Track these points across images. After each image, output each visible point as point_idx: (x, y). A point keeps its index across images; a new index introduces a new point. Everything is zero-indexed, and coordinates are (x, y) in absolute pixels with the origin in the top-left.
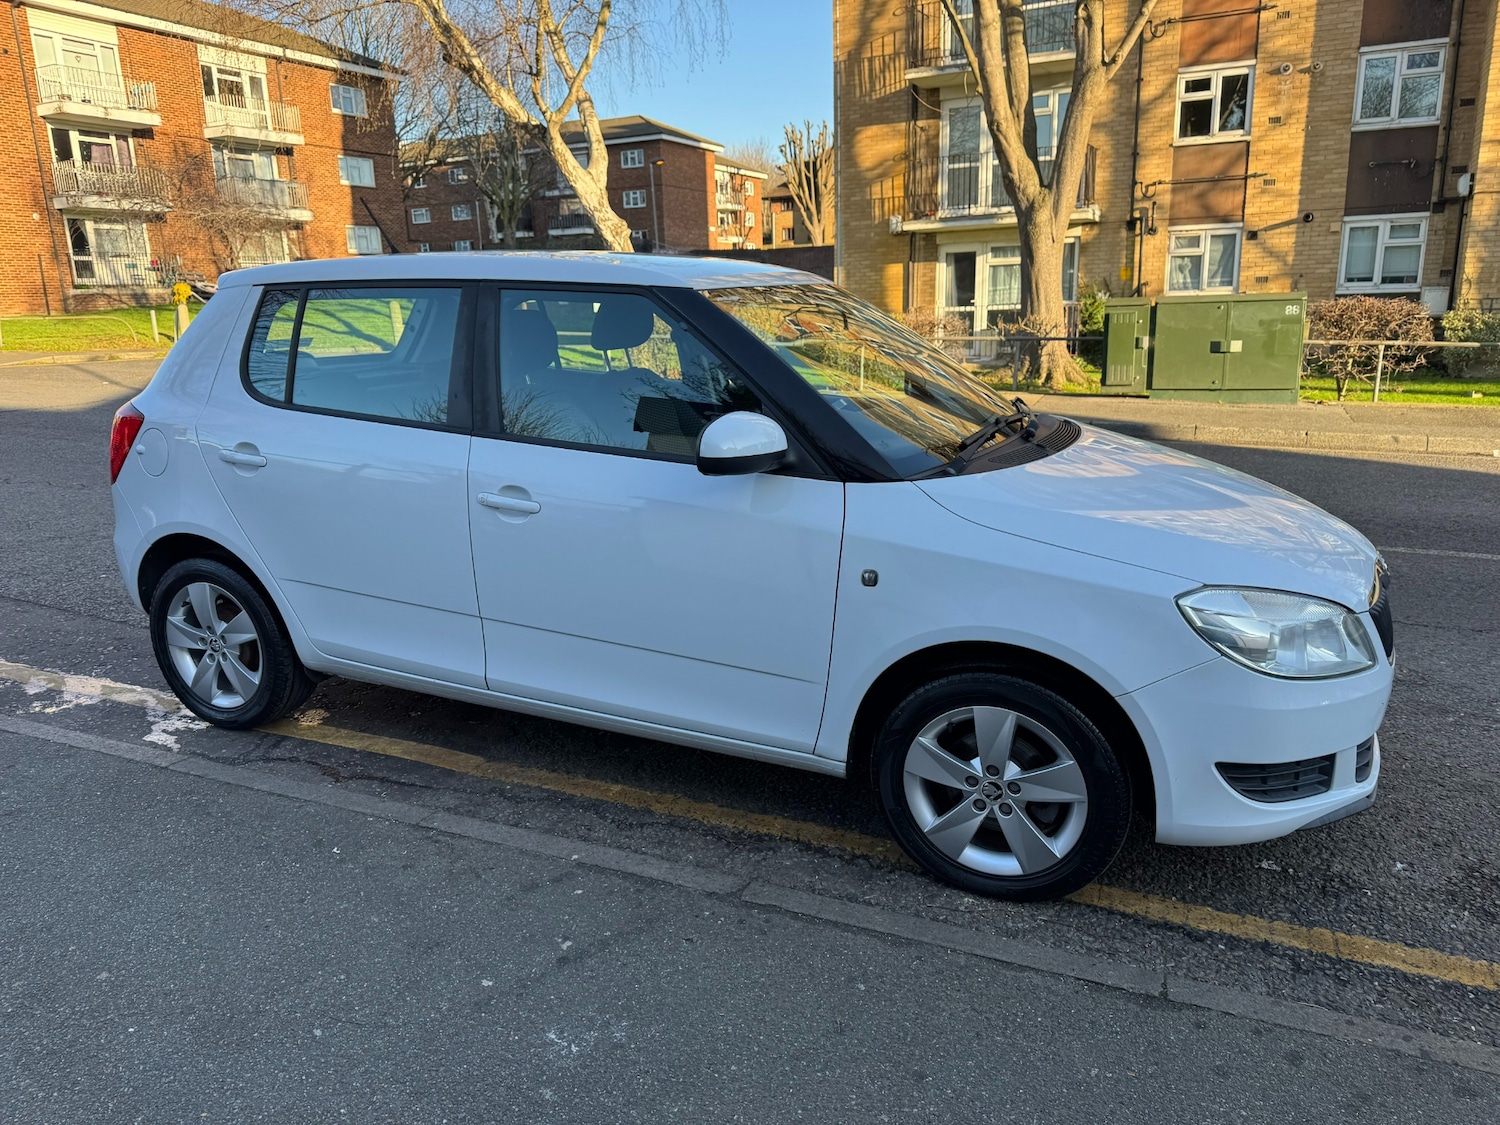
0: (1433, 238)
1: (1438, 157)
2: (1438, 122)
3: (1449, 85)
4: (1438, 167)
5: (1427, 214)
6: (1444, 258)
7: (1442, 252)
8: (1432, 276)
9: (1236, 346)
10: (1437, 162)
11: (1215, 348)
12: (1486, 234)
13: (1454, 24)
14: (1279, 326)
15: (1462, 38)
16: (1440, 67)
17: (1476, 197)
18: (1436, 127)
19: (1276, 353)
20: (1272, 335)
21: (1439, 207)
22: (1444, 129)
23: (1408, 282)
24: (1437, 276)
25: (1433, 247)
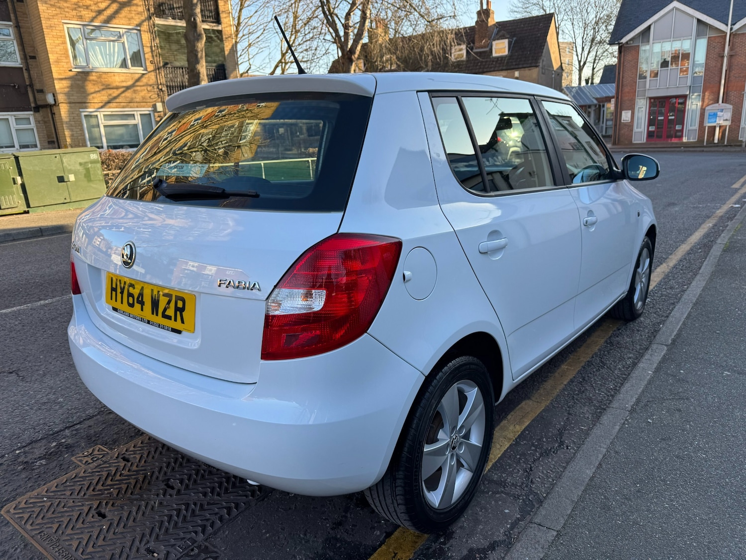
0: (39, 125)
1: (27, 83)
2: (22, 66)
3: (21, 47)
4: (29, 90)
5: (32, 113)
6: (47, 135)
7: (45, 132)
8: (44, 144)
9: (72, 178)
10: (28, 87)
11: (61, 179)
12: (71, 123)
13: (12, 16)
14: (90, 165)
15: (20, 24)
16: (12, 37)
17: (60, 105)
18: (21, 68)
19: (92, 179)
20: (88, 170)
21: (37, 109)
22: (26, 69)
23: (32, 147)
24: (47, 144)
25: (40, 130)
